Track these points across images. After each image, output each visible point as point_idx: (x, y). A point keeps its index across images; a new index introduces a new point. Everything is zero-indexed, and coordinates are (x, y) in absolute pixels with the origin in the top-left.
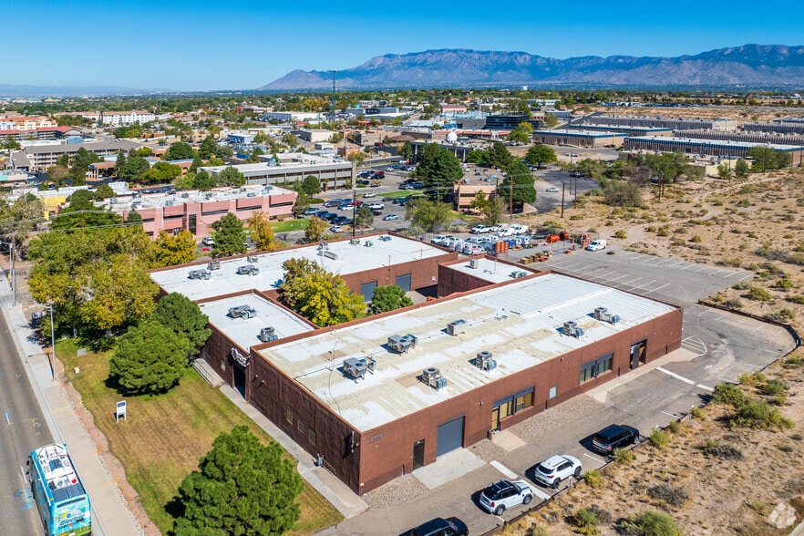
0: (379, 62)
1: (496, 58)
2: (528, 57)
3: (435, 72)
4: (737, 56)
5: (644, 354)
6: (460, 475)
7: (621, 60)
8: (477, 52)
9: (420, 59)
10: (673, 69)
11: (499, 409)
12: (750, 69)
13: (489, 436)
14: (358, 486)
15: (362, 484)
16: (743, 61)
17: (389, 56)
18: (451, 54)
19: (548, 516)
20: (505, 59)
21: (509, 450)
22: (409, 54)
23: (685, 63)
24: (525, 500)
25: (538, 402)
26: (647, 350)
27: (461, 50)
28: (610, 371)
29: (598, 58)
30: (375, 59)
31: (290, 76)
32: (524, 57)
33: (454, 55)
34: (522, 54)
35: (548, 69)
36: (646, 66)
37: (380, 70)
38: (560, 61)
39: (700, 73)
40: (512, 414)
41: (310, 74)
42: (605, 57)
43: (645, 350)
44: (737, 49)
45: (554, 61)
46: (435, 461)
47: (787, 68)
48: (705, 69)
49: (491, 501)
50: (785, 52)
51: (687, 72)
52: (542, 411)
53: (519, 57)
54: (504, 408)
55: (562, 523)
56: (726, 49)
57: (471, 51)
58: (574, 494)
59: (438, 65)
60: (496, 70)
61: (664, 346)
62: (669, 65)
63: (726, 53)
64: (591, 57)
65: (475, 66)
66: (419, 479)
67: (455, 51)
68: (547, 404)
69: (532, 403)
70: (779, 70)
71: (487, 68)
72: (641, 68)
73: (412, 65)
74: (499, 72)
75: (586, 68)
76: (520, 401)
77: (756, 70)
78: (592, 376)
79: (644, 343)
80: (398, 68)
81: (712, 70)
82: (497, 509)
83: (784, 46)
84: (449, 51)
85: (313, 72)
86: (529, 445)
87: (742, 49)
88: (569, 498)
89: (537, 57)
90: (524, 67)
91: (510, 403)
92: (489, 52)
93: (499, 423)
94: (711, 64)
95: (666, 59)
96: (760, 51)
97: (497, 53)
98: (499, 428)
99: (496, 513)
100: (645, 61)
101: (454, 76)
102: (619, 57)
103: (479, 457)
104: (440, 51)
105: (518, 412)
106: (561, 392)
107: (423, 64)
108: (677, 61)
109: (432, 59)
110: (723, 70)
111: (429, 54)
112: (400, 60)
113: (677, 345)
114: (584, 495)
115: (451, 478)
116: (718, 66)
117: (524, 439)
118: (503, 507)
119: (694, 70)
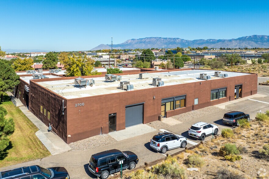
0: (130, 42)
1: (169, 40)
2: (180, 40)
3: (149, 45)
4: (250, 39)
5: (241, 92)
6: (139, 135)
7: (211, 41)
8: (163, 38)
9: (143, 40)
10: (229, 43)
11: (165, 105)
12: (255, 43)
13: (159, 119)
14: (66, 137)
15: (69, 136)
16: (252, 41)
17: (133, 39)
18: (154, 39)
19: (199, 152)
20: (172, 40)
21: (171, 125)
22: (139, 39)
23: (233, 41)
24: (182, 144)
25: (188, 105)
26: (243, 91)
27: (157, 38)
28: (225, 97)
29: (204, 40)
30: (128, 41)
31: (99, 46)
32: (178, 40)
33: (155, 39)
34: (178, 39)
35: (187, 44)
36: (220, 42)
37: (130, 44)
38: (191, 41)
39: (238, 45)
40: (173, 109)
41: (106, 46)
42: (206, 40)
43: (241, 90)
44: (250, 37)
45: (189, 41)
46: (125, 129)
47: (267, 43)
48: (240, 43)
49: (157, 143)
50: (266, 37)
51: (234, 44)
52: (191, 111)
53: (177, 40)
54: (168, 105)
55: (210, 155)
56: (247, 37)
57: (161, 38)
58: (215, 142)
59: (150, 43)
60: (169, 44)
61: (250, 91)
62: (228, 42)
63: (247, 38)
64: (201, 40)
65: (162, 43)
66: (112, 136)
67: (155, 38)
68: (193, 108)
69: (185, 106)
70: (265, 43)
71: (166, 44)
72: (218, 43)
73: (141, 42)
74: (170, 45)
75: (200, 43)
76: (178, 103)
77: (257, 43)
78: (216, 98)
79: (241, 87)
80: (136, 43)
81: (242, 43)
82: (162, 149)
83: (266, 36)
84: (153, 38)
85: (107, 45)
86: (183, 123)
87: (252, 37)
88: (213, 143)
89: (183, 40)
90: (179, 43)
91: (172, 103)
92: (166, 38)
93: (166, 113)
94: (242, 42)
95: (226, 40)
96: (258, 38)
97: (169, 38)
98: (166, 116)
99: (161, 152)
100: (219, 41)
101: (155, 46)
102: (210, 40)
103: (153, 128)
104: (150, 38)
105: (177, 109)
106: (201, 102)
107: (144, 42)
108: (230, 41)
109: (147, 41)
110: (246, 44)
111: (146, 39)
112: (137, 41)
113: (256, 92)
114: (222, 142)
115: (133, 136)
116: (244, 42)
117: (181, 121)
118: (166, 147)
119: (236, 44)
